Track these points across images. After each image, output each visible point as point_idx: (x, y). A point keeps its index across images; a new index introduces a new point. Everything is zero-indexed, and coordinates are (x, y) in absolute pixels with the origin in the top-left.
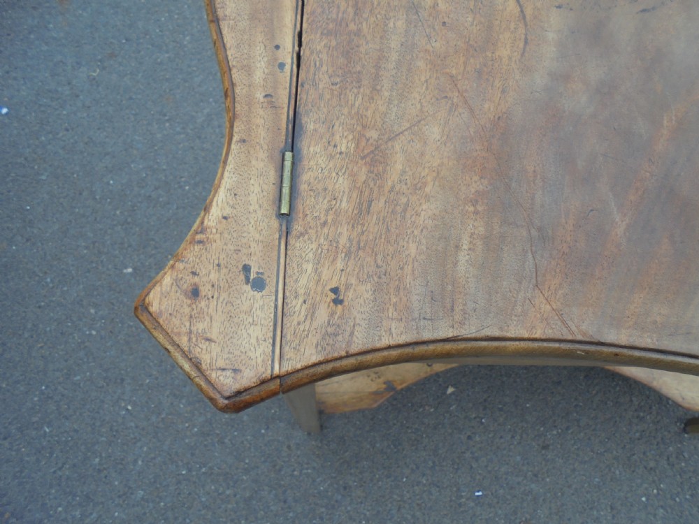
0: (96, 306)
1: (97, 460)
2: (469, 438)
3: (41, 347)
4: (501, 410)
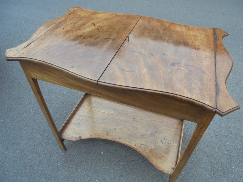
1: (14, 141)
4: (113, 162)
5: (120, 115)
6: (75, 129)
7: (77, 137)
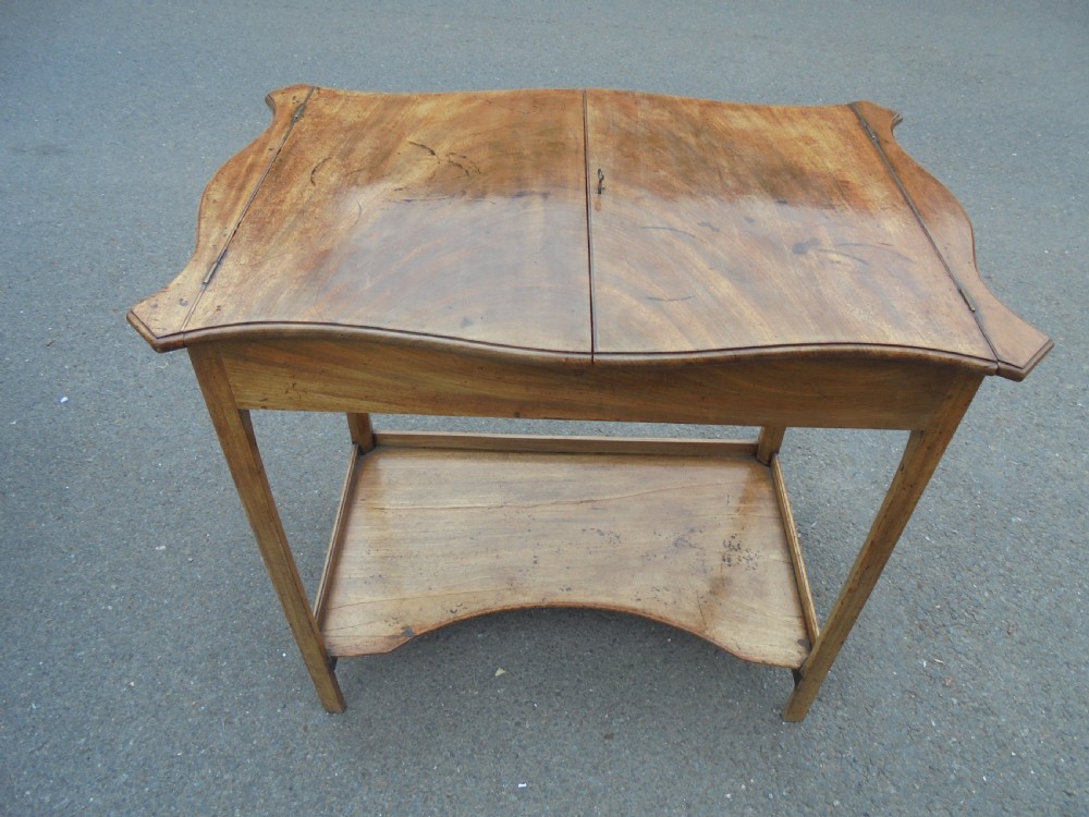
0: (118, 581)
1: (83, 740)
2: (518, 724)
3: (49, 622)
4: (558, 694)
5: (532, 503)
6: (370, 602)
7: (391, 632)
